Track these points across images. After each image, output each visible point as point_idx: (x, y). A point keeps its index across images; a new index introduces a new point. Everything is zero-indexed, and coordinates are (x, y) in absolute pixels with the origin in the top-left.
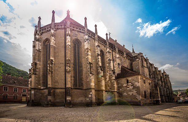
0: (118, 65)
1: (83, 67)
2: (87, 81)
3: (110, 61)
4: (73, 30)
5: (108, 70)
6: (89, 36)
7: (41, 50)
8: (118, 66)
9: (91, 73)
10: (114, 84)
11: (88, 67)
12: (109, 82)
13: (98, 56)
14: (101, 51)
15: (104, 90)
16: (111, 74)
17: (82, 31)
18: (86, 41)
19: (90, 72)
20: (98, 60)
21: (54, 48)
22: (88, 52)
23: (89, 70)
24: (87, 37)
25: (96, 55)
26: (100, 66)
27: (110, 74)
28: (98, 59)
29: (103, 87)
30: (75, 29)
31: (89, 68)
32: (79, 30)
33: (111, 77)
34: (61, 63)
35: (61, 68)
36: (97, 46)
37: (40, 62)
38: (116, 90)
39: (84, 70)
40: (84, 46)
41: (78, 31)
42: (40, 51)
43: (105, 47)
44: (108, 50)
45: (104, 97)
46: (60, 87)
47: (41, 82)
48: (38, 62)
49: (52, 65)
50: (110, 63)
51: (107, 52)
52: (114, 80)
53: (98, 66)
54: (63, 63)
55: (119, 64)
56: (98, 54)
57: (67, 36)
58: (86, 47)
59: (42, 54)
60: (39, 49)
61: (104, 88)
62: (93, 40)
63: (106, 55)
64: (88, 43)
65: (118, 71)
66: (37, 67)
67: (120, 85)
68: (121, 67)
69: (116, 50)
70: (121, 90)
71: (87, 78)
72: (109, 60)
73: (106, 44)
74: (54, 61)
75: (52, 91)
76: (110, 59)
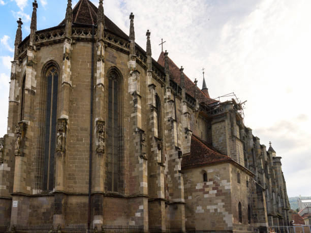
0: (186, 133)
1: (125, 139)
3: (172, 122)
4: (109, 45)
5: (168, 147)
6: (136, 61)
7: (36, 91)
8: (185, 135)
9: (142, 157)
10: (180, 184)
11: (135, 141)
12: (169, 176)
13: (152, 111)
14: (157, 97)
15: (162, 199)
16: (173, 158)
17: (126, 49)
19: (139, 154)
20: (151, 121)
21: (70, 89)
22: (136, 102)
23: (138, 147)
24: (133, 64)
25: (148, 108)
26: (155, 138)
27: (171, 156)
28: (153, 118)
29: (161, 192)
30: (113, 43)
31: (139, 144)
32: (120, 47)
33: (173, 164)
34: (82, 129)
35: (82, 140)
36: (150, 86)
38: (183, 200)
39: (127, 146)
41: (118, 49)
42: (34, 94)
44: (168, 94)
46: (78, 190)
47: (32, 175)
48: (30, 122)
49: (65, 133)
50: (172, 127)
51: (165, 99)
52: (180, 172)
53: (150, 137)
54: (86, 130)
55: (187, 130)
56: (152, 106)
57: (100, 60)
58: (132, 89)
59: (38, 100)
60: (32, 87)
61: (162, 194)
63: (164, 107)
64: (136, 79)
65: (185, 148)
67: (188, 186)
68: (190, 137)
69: (181, 94)
70: (190, 198)
71: (132, 167)
72: (169, 121)
73: (164, 80)
74: (68, 122)
75: (62, 201)
76: (171, 118)
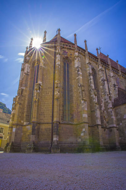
0: (114, 87)
1: (74, 91)
2: (79, 111)
3: (104, 81)
4: (63, 48)
5: (103, 95)
6: (79, 53)
7: (29, 73)
8: (114, 88)
9: (83, 99)
10: (112, 115)
11: (79, 91)
12: (105, 111)
13: (90, 75)
14: (93, 69)
15: (99, 125)
16: (107, 100)
17: (72, 48)
18: (76, 59)
19: (81, 98)
20: (90, 81)
21: (44, 69)
22: (78, 71)
23: (81, 94)
24: (77, 54)
25: (88, 74)
26: (93, 90)
27: (105, 99)
28: (90, 79)
29: (98, 120)
30: (65, 46)
31: (81, 92)
32: (69, 47)
33: (107, 104)
34: (49, 88)
35: (49, 93)
36: (88, 64)
37: (27, 87)
38: (115, 125)
39: (75, 95)
40: (74, 64)
41: (68, 49)
42: (28, 75)
43: (96, 64)
44: (100, 67)
45: (100, 135)
47: (25, 115)
48: (25, 88)
49: (39, 90)
50: (104, 84)
51: (99, 70)
52: (111, 108)
53: (90, 89)
54: (51, 88)
55: (115, 85)
56: (90, 73)
57: (57, 54)
58: (76, 66)
59: (29, 77)
60: (28, 72)
61: (99, 122)
62: (84, 57)
63: (98, 74)
64: (78, 60)
65: (114, 95)
66: (23, 94)
67: (119, 117)
68: (117, 89)
69: (109, 67)
70: (121, 124)
71: (78, 106)
72: (102, 81)
73: (97, 61)
74: (41, 85)
75: (36, 128)
76: (103, 79)
